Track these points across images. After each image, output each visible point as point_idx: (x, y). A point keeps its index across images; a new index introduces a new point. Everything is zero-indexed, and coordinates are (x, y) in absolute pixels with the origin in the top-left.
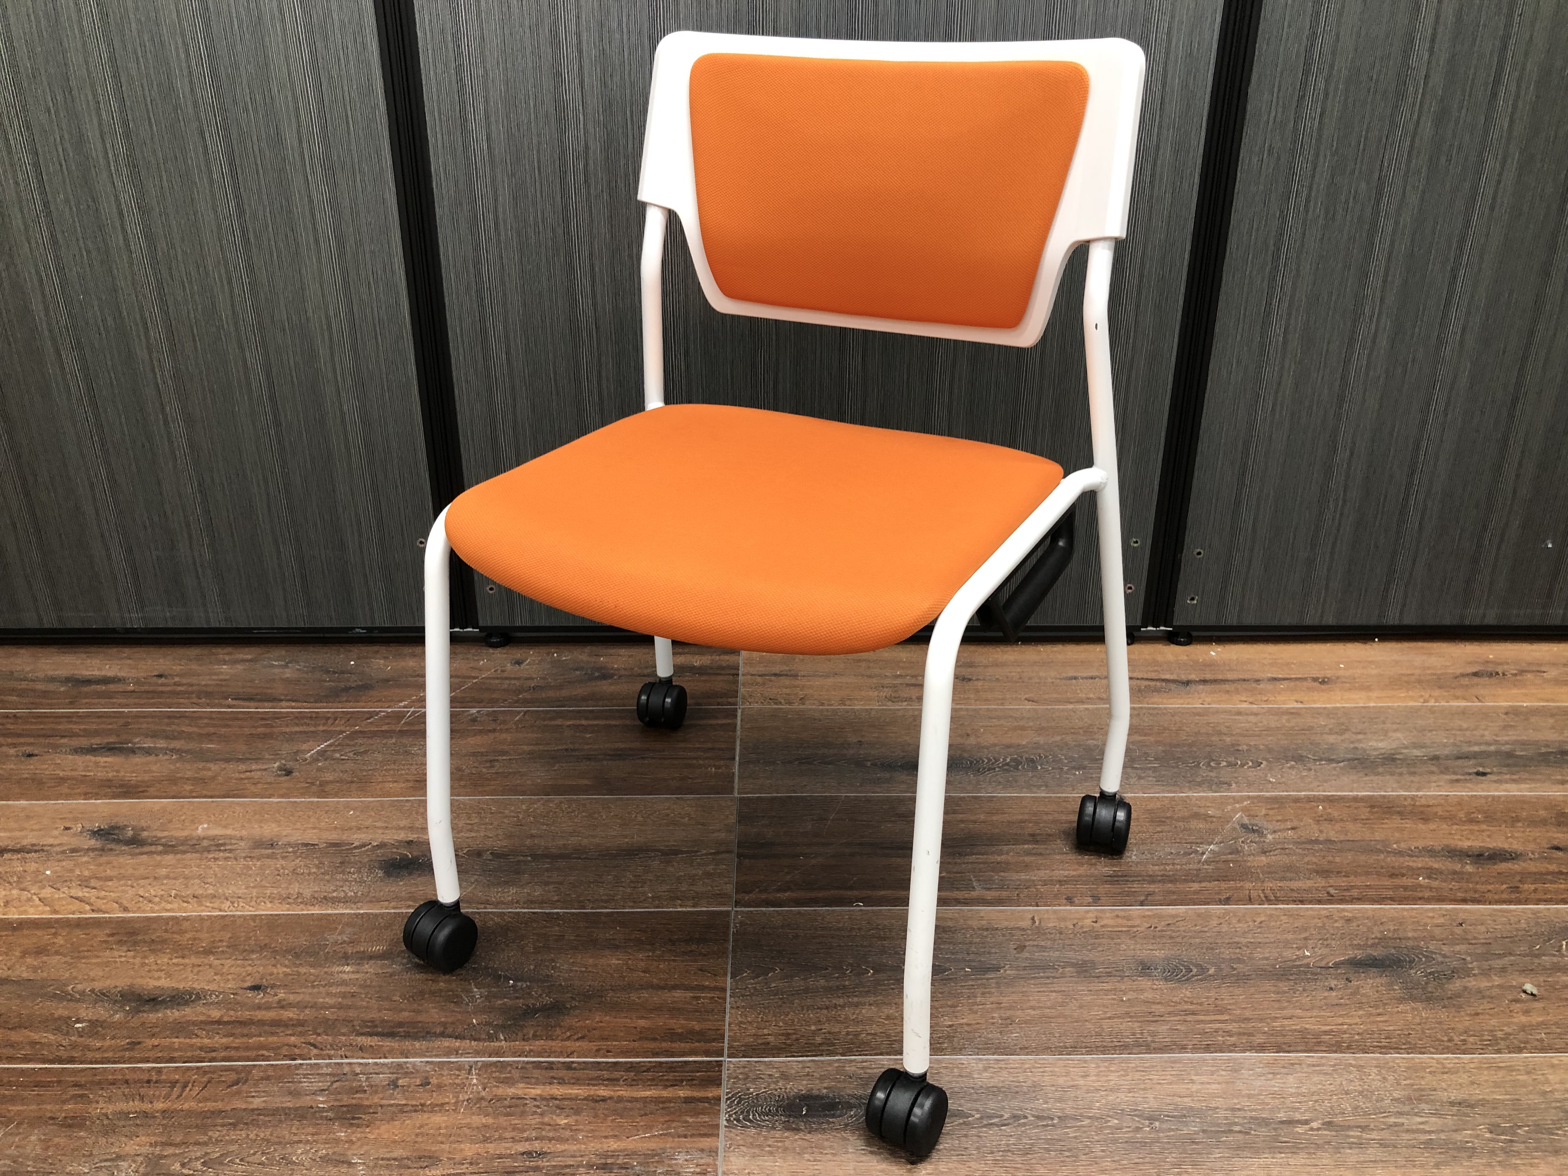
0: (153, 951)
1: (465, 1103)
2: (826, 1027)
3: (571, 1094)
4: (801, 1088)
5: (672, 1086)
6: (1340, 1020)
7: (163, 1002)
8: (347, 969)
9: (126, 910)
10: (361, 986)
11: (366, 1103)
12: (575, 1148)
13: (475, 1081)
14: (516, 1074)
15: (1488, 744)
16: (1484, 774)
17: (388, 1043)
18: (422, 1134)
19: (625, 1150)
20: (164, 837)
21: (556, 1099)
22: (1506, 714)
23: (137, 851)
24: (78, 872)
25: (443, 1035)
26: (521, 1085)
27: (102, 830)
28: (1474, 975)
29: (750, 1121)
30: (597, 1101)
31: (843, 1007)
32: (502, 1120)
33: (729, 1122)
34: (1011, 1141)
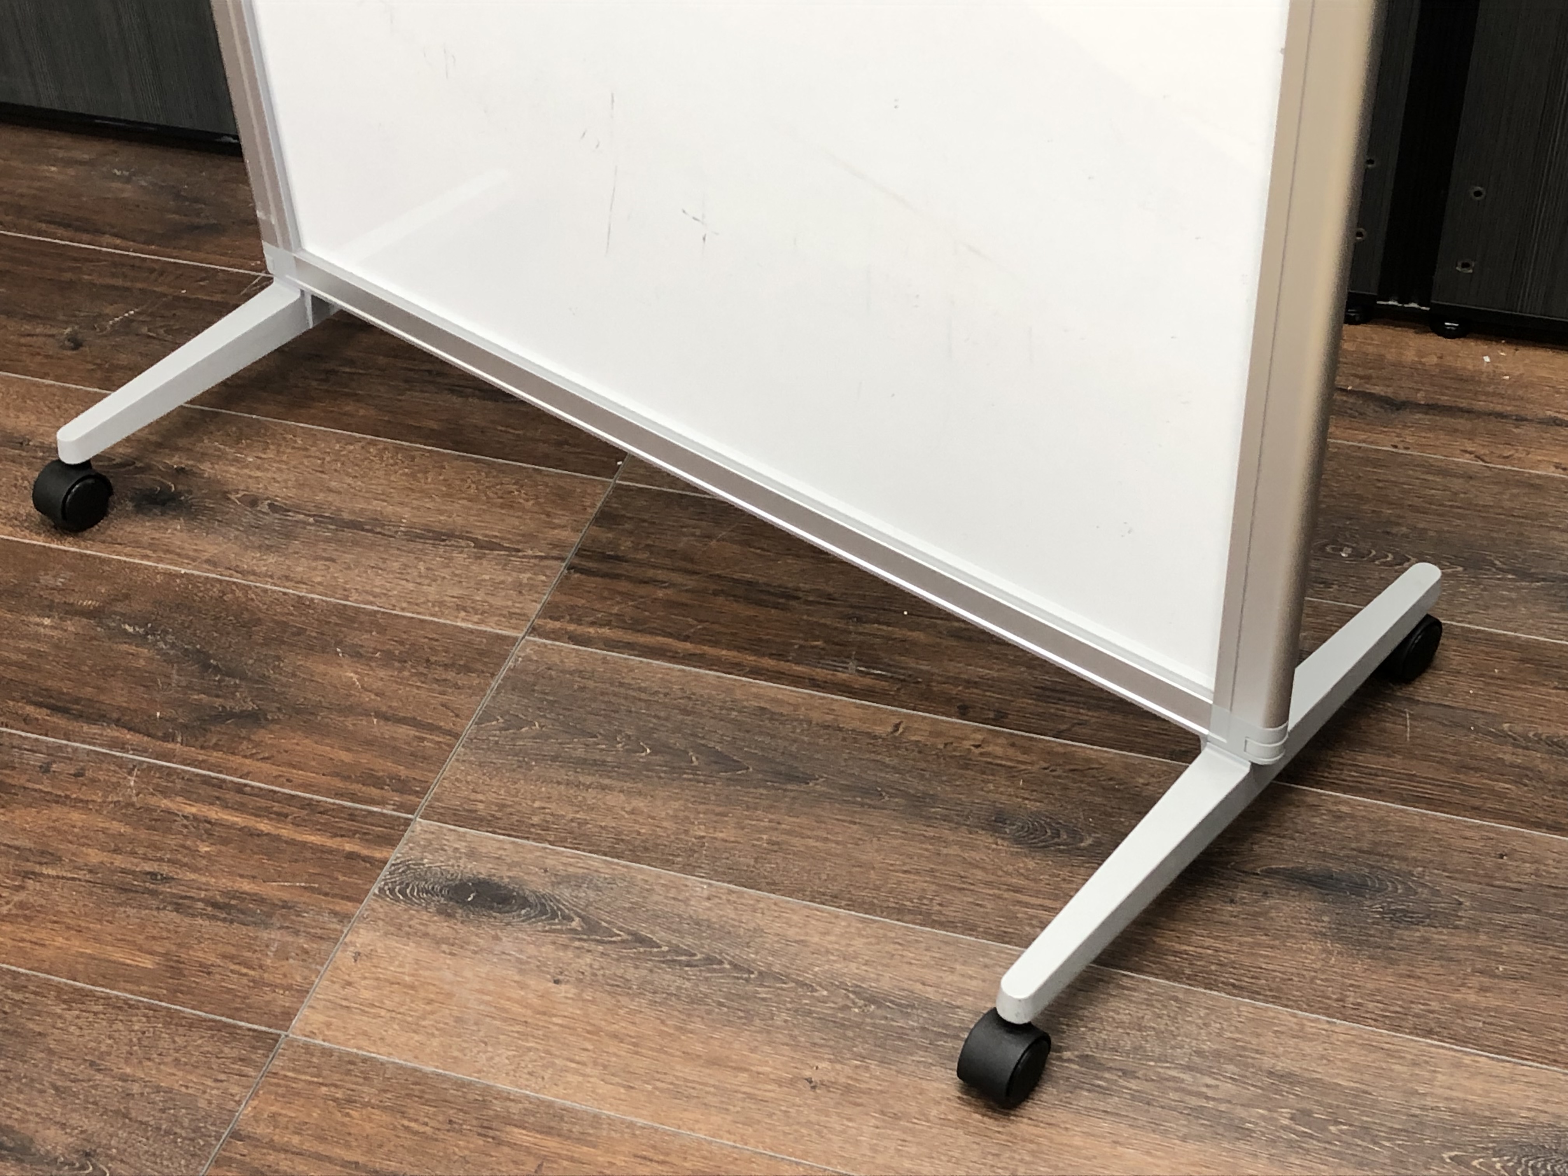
1: (112, 805)
2: (553, 807)
3: (227, 820)
4: (482, 871)
5: (342, 836)
8: (47, 621)
11: (9, 781)
12: (204, 879)
13: (132, 783)
14: (179, 784)
17: (55, 719)
18: (54, 829)
19: (256, 894)
21: (209, 822)
25: (118, 722)
26: (179, 799)
28: (1455, 927)
29: (405, 894)
30: (251, 835)
31: (589, 786)
32: (143, 834)
33: (381, 890)
34: (687, 985)
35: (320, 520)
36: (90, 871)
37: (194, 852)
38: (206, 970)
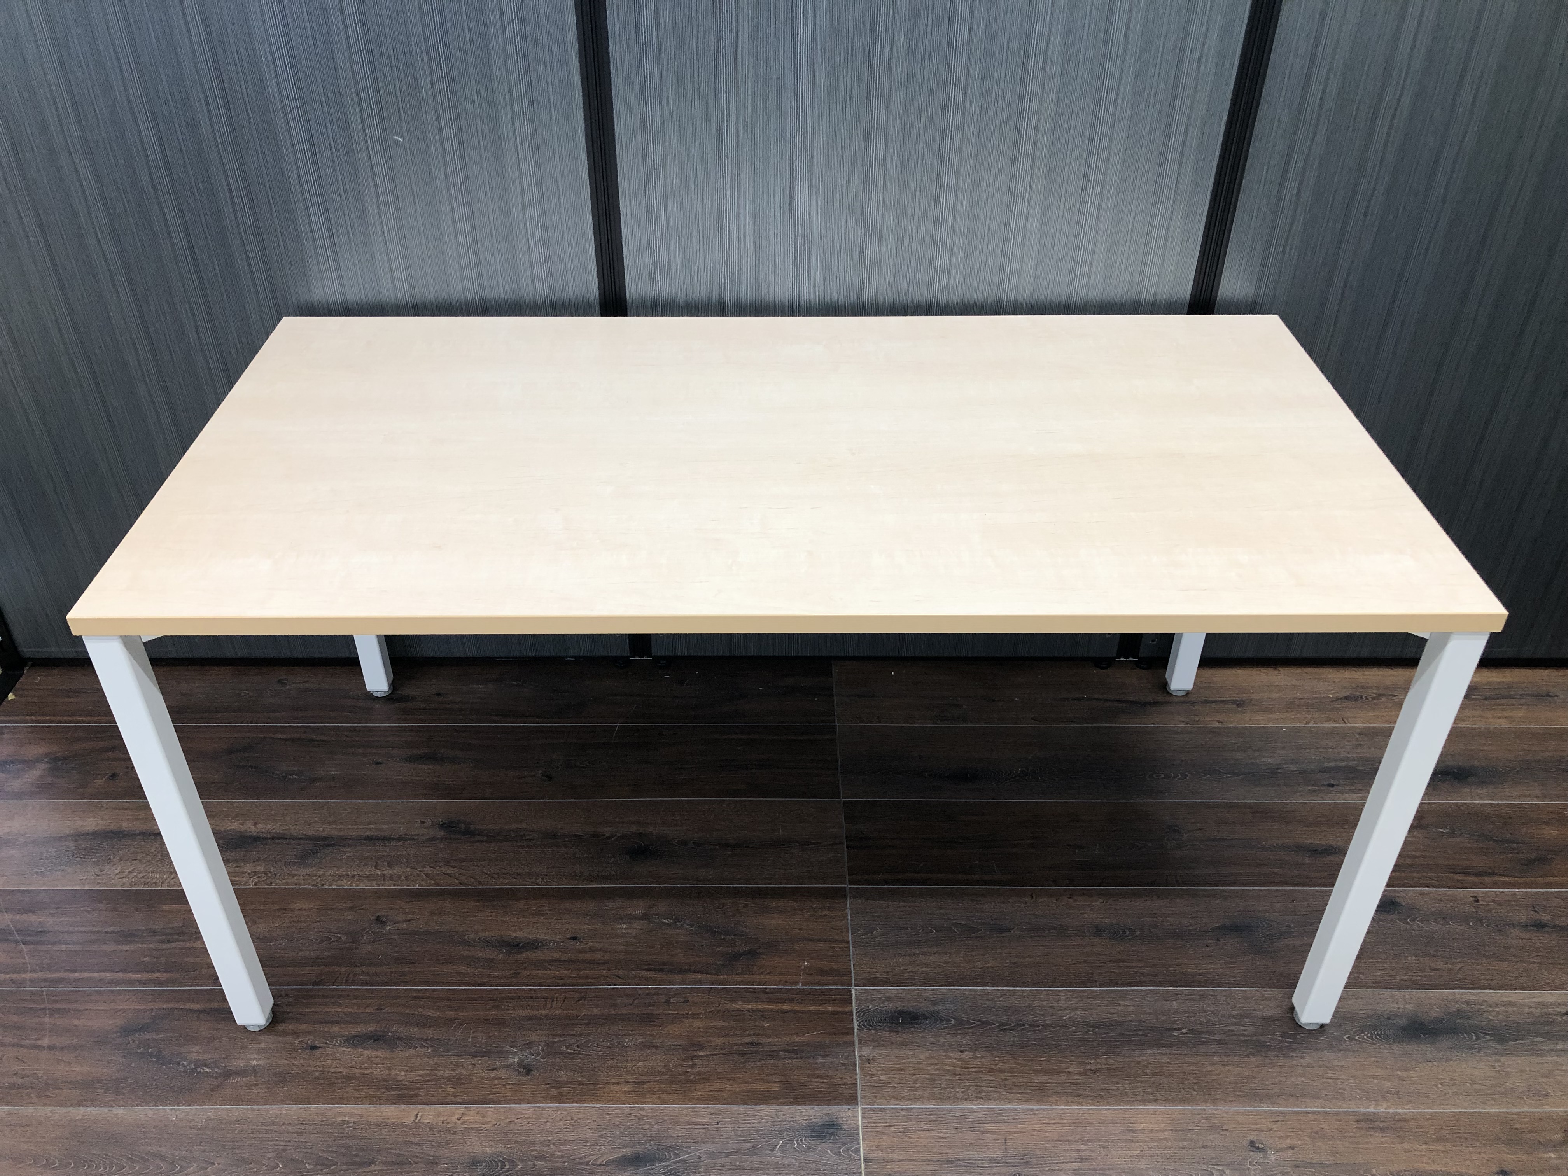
0: (506, 913)
2: (910, 968)
4: (898, 1006)
5: (825, 1004)
6: (1209, 967)
7: (523, 947)
8: (625, 926)
9: (480, 883)
10: (635, 939)
11: (655, 1012)
14: (735, 995)
15: (1342, 760)
16: (1332, 786)
17: (659, 976)
18: (691, 1032)
20: (485, 830)
21: (761, 1011)
22: (1360, 734)
23: (472, 840)
24: (441, 855)
25: (690, 970)
26: (740, 1003)
27: (445, 823)
28: (1294, 937)
29: (871, 1026)
30: (784, 1013)
31: (919, 954)
33: (859, 1026)
34: (1016, 1039)
35: (721, 846)
36: (721, 1049)
37: (764, 1028)
38: (804, 1084)
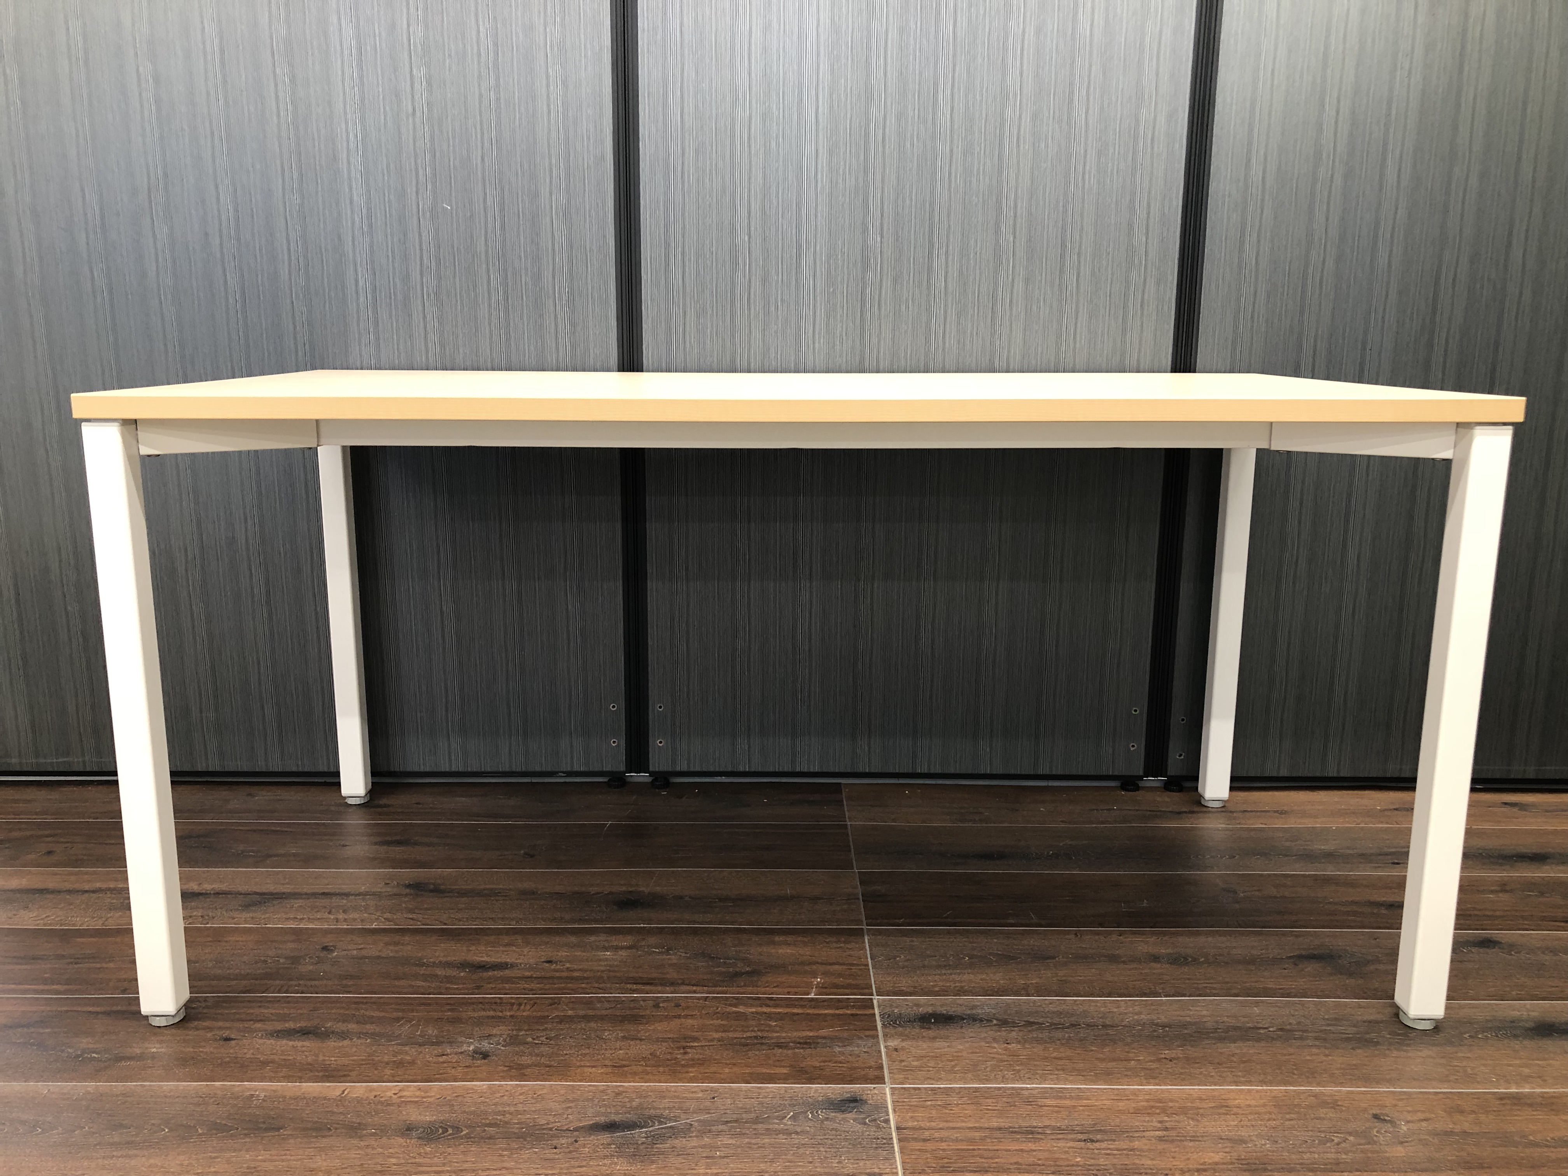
0: (473, 944)
2: (941, 984)
3: (777, 1012)
4: (929, 1011)
5: (842, 1008)
7: (490, 968)
8: (609, 953)
9: (445, 924)
10: (620, 962)
11: (641, 1014)
13: (710, 1005)
14: (737, 1002)
15: (1403, 847)
17: (647, 987)
18: (684, 1028)
19: (817, 1036)
20: (456, 889)
21: (766, 1013)
23: (441, 895)
24: (404, 905)
26: (742, 1007)
27: (412, 884)
28: (1384, 964)
29: (897, 1025)
30: (793, 1015)
34: (1071, 1035)
35: (720, 900)
37: (770, 1026)
